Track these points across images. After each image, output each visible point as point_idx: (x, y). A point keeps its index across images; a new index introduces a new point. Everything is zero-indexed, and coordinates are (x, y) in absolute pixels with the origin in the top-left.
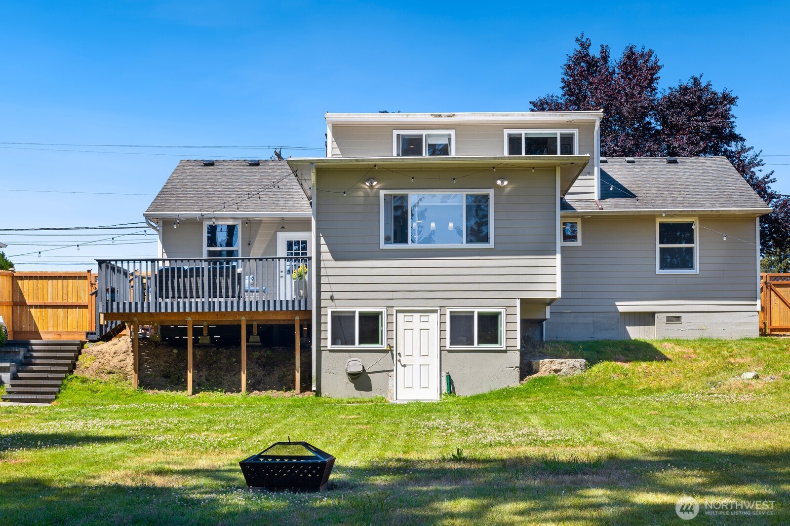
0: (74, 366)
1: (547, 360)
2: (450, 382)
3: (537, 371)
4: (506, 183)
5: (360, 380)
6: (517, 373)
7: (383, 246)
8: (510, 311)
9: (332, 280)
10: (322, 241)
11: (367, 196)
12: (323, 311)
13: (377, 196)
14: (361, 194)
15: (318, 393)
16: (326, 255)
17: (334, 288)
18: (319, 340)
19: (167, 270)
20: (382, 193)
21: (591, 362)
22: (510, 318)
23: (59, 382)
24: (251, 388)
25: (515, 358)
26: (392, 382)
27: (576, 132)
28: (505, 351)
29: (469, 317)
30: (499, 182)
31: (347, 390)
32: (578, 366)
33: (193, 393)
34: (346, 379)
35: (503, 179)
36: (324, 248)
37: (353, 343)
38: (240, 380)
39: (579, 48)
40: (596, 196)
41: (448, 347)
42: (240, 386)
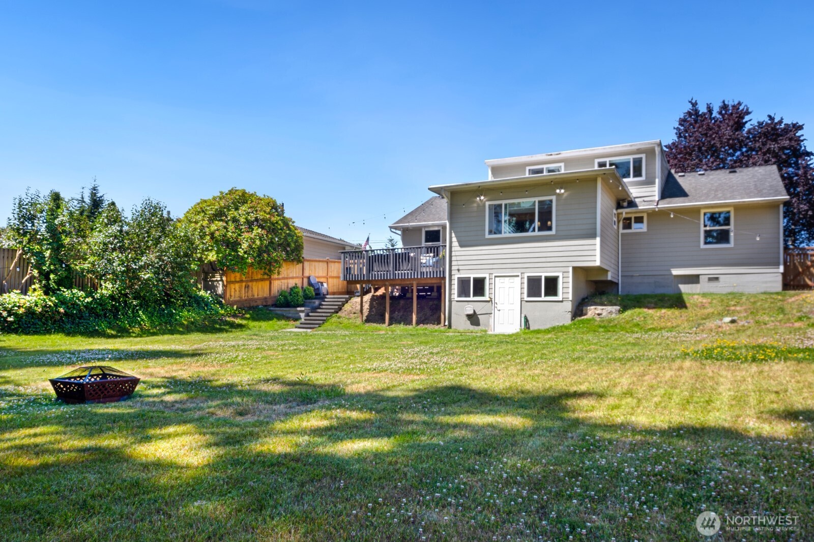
0: (340, 309)
1: (592, 307)
2: (527, 321)
3: (586, 314)
4: (563, 191)
5: (473, 319)
6: (569, 316)
7: (487, 236)
8: (565, 275)
9: (459, 258)
10: (453, 235)
11: (478, 206)
12: (453, 277)
13: (484, 206)
14: (475, 205)
15: (450, 326)
16: (455, 243)
17: (460, 263)
18: (450, 294)
19: (402, 254)
20: (487, 204)
21: (625, 308)
22: (565, 280)
23: (325, 318)
24: (418, 323)
25: (568, 306)
26: (492, 320)
27: (643, 156)
28: (562, 301)
29: (539, 279)
30: (558, 191)
31: (465, 325)
32: (614, 311)
33: (389, 325)
34: (465, 318)
35: (561, 188)
36: (454, 239)
37: (469, 296)
38: (412, 318)
39: (690, 106)
40: (657, 198)
41: (526, 299)
42: (412, 322)
